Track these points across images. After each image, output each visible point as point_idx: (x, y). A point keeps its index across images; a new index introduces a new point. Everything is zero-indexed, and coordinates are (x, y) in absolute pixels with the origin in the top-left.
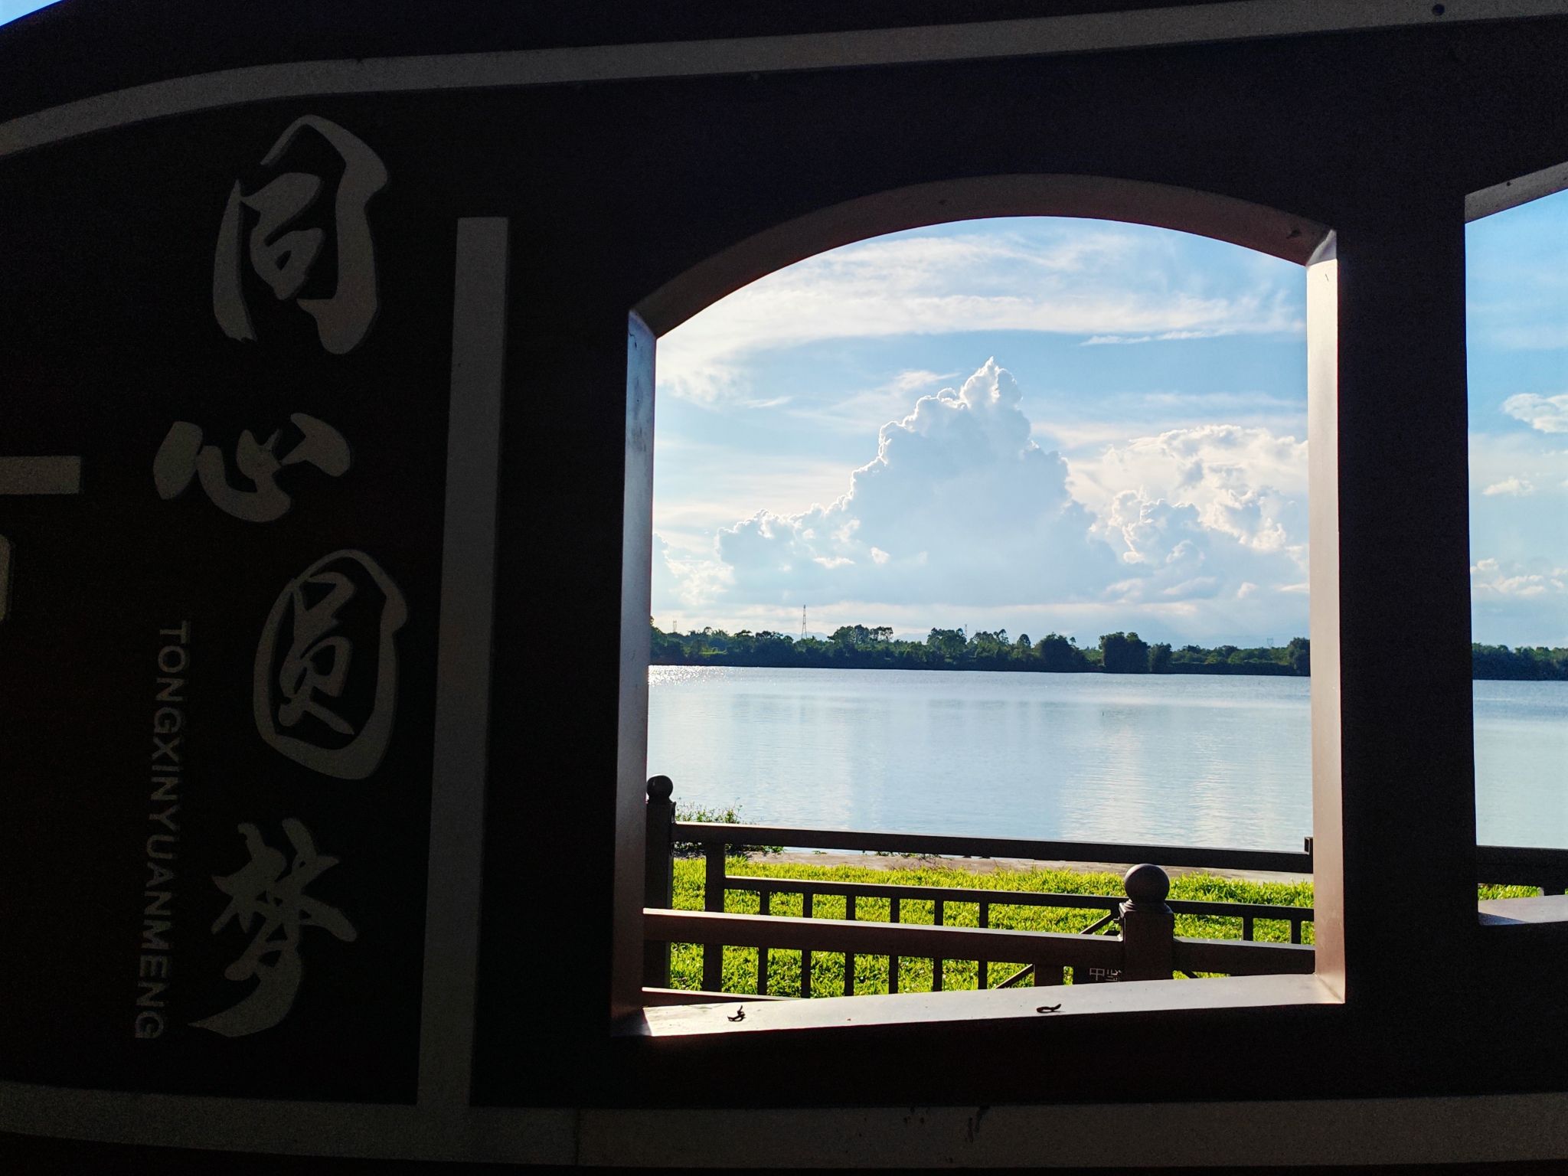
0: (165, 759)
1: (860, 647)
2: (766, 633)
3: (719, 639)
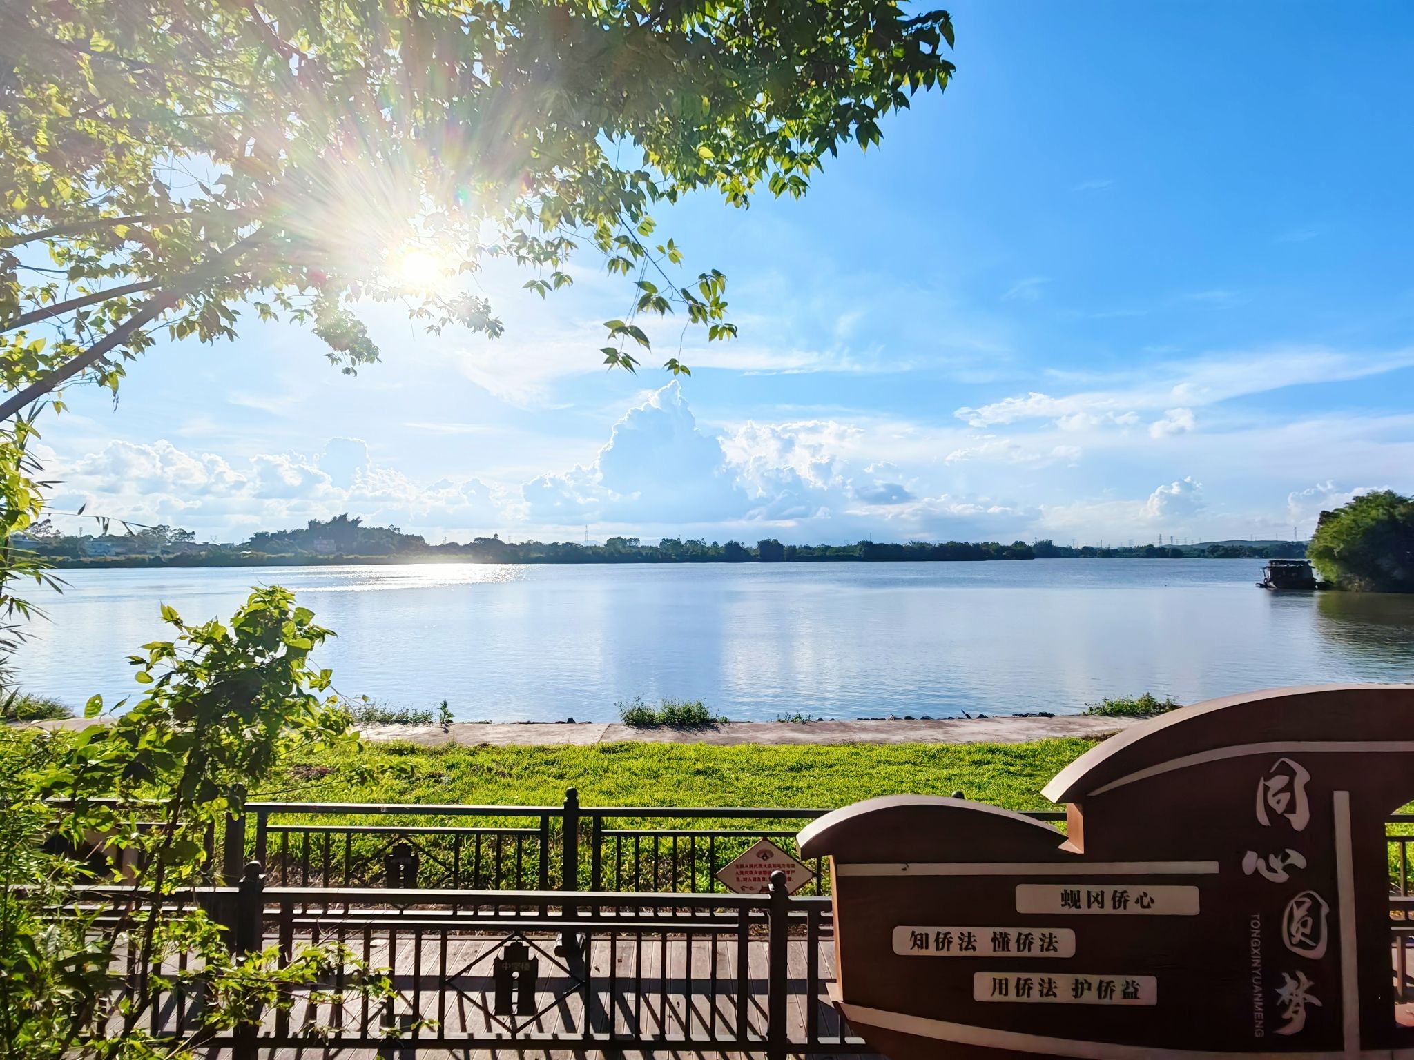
0: (1256, 954)
1: (623, 551)
2: (568, 544)
3: (538, 546)
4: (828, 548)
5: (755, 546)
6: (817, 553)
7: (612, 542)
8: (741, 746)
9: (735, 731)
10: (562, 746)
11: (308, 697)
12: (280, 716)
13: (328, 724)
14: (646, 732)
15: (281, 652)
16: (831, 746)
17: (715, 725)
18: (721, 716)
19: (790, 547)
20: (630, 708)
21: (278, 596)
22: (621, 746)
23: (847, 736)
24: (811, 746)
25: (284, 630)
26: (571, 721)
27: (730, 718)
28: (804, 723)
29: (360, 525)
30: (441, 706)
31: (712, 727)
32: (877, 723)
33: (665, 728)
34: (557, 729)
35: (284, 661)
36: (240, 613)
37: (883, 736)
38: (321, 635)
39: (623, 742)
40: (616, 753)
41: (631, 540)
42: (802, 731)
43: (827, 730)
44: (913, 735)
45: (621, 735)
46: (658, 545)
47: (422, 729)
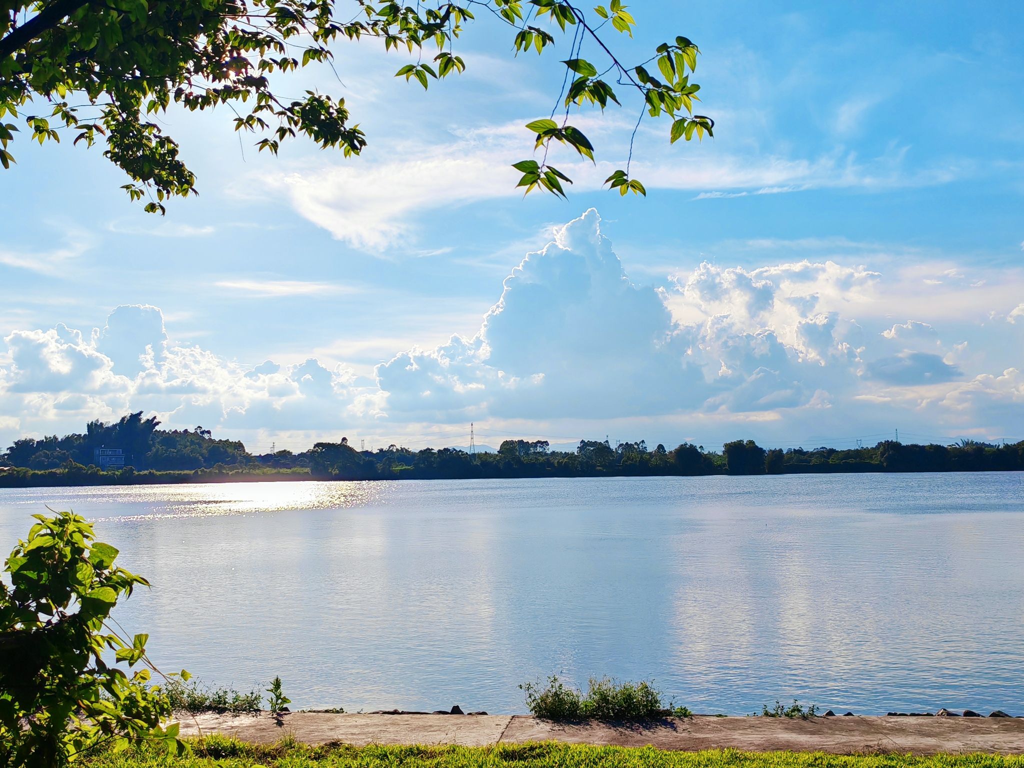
1: (525, 459)
2: (446, 450)
3: (403, 455)
4: (832, 451)
5: (720, 451)
6: (814, 461)
7: (508, 447)
8: (711, 751)
9: (700, 729)
10: (446, 748)
11: (113, 673)
12: (71, 700)
13: (134, 711)
14: (566, 728)
15: (73, 607)
16: (849, 754)
17: (669, 719)
18: (677, 707)
19: (774, 452)
20: (543, 692)
21: (71, 527)
22: (532, 749)
23: (874, 740)
24: (818, 755)
25: (79, 576)
26: (456, 711)
27: (691, 710)
28: (804, 718)
29: (157, 428)
30: (271, 687)
31: (666, 724)
32: (920, 720)
33: (594, 723)
34: (436, 723)
35: (78, 620)
36: (18, 552)
37: (931, 741)
38: (127, 583)
39: (534, 743)
40: (525, 759)
41: (535, 444)
42: (802, 730)
43: (842, 730)
44: (979, 740)
45: (529, 732)
46: (576, 452)
47: (245, 720)
